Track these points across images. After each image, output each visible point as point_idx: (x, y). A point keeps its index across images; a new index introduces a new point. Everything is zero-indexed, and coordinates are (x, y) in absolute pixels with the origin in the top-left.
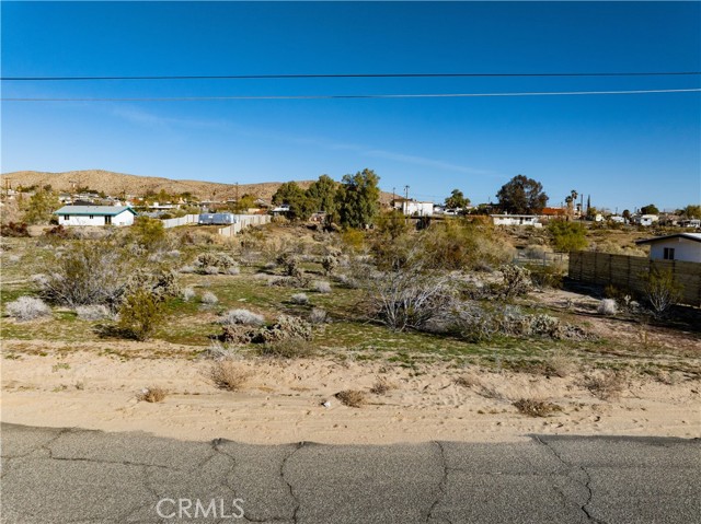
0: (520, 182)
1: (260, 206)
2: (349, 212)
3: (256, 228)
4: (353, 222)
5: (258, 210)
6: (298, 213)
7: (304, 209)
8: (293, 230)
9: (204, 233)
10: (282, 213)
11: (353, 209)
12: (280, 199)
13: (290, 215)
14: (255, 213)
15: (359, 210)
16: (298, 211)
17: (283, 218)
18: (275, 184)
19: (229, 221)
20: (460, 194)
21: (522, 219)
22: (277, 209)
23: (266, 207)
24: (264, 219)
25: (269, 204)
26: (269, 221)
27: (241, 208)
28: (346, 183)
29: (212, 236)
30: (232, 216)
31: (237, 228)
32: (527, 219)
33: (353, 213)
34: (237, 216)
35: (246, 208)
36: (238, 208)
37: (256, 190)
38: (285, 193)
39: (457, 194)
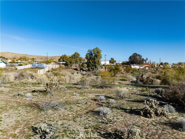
0: (135, 55)
1: (55, 62)
2: (91, 64)
3: (55, 70)
4: (92, 67)
5: (54, 63)
6: (69, 64)
7: (71, 63)
8: (69, 70)
9: (31, 72)
10: (63, 64)
11: (92, 62)
12: (62, 60)
13: (66, 65)
14: (54, 64)
15: (95, 63)
16: (69, 63)
17: (63, 66)
18: (59, 57)
19: (44, 67)
20: (113, 59)
21: (140, 66)
22: (61, 63)
23: (57, 62)
24: (57, 66)
25: (58, 61)
26: (59, 67)
27: (49, 62)
28: (89, 52)
29: (34, 74)
30: (45, 65)
31: (47, 69)
32: (142, 66)
33: (92, 64)
34: (47, 65)
35: (50, 62)
36: (48, 62)
37: (53, 58)
38: (63, 58)
39: (112, 59)
